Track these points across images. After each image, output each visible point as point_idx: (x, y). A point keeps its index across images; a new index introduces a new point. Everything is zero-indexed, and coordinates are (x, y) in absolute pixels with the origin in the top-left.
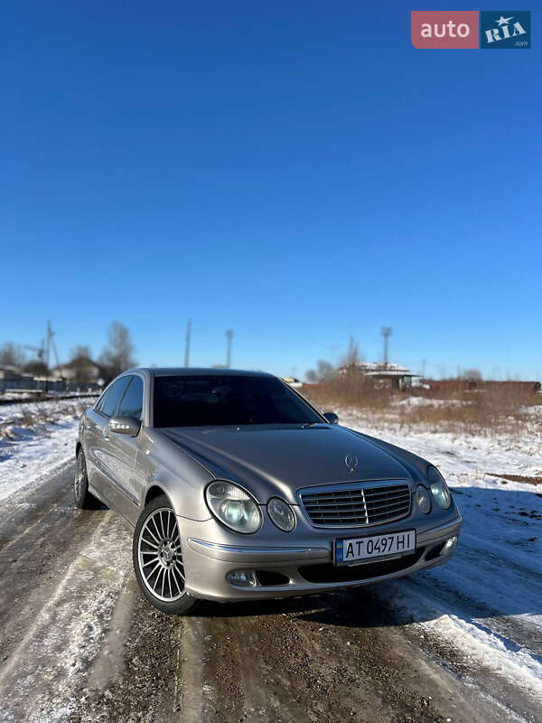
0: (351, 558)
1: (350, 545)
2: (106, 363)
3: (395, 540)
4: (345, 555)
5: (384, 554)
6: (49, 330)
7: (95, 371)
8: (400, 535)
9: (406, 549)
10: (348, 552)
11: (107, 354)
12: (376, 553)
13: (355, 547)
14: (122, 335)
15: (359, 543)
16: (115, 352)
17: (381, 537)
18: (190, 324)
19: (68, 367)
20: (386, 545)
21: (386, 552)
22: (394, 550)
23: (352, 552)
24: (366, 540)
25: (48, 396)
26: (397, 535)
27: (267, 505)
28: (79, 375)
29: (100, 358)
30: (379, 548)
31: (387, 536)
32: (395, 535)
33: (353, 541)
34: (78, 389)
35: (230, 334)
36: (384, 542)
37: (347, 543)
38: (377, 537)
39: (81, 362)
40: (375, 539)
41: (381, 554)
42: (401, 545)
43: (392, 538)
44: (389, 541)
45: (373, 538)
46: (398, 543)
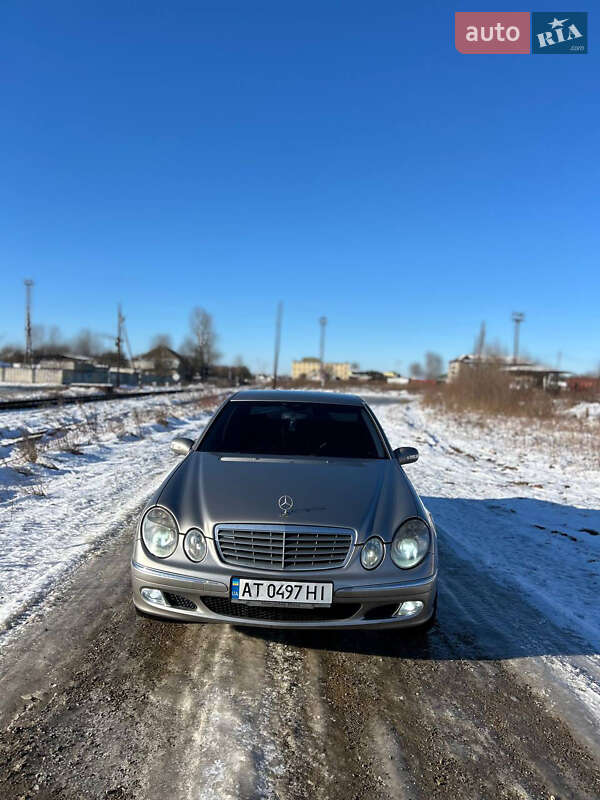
0: (246, 597)
1: (247, 584)
2: (189, 354)
3: (304, 590)
4: (241, 594)
5: (289, 601)
6: (120, 315)
7: (176, 363)
8: (312, 586)
9: (319, 600)
10: (245, 592)
11: (189, 343)
12: (278, 598)
13: (253, 588)
14: (205, 322)
15: (258, 585)
16: (196, 341)
17: (286, 584)
18: (280, 307)
19: (147, 357)
20: (291, 592)
21: (292, 599)
22: (302, 599)
23: (249, 592)
24: (266, 583)
25: (118, 391)
26: (307, 584)
27: (185, 535)
28: (158, 366)
29: (182, 348)
30: (282, 594)
31: (293, 584)
32: (304, 584)
33: (250, 582)
34: (154, 383)
35: (323, 322)
36: (289, 589)
37: (243, 582)
38: (280, 583)
39: (160, 353)
40: (277, 584)
41: (284, 600)
42: (312, 596)
43: (301, 587)
44: (296, 590)
45: (275, 583)
46: (308, 593)
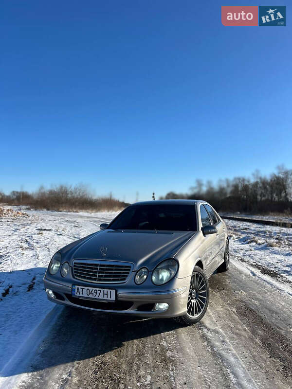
0: (78, 294)
1: (78, 288)
3: (102, 293)
4: (76, 293)
5: (95, 297)
8: (106, 291)
9: (109, 298)
12: (91, 296)
13: (81, 290)
15: (83, 289)
17: (94, 289)
20: (96, 293)
21: (97, 297)
22: (101, 297)
23: (79, 292)
24: (86, 288)
26: (104, 290)
30: (93, 294)
31: (97, 289)
32: (102, 290)
33: (80, 287)
38: (92, 288)
40: (91, 289)
41: (94, 297)
42: (105, 296)
43: (101, 291)
44: (99, 292)
45: (90, 288)
46: (104, 294)
